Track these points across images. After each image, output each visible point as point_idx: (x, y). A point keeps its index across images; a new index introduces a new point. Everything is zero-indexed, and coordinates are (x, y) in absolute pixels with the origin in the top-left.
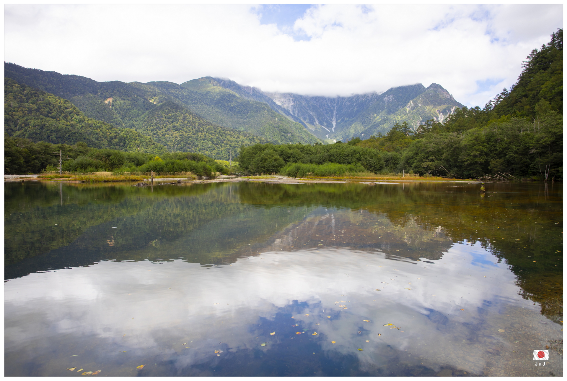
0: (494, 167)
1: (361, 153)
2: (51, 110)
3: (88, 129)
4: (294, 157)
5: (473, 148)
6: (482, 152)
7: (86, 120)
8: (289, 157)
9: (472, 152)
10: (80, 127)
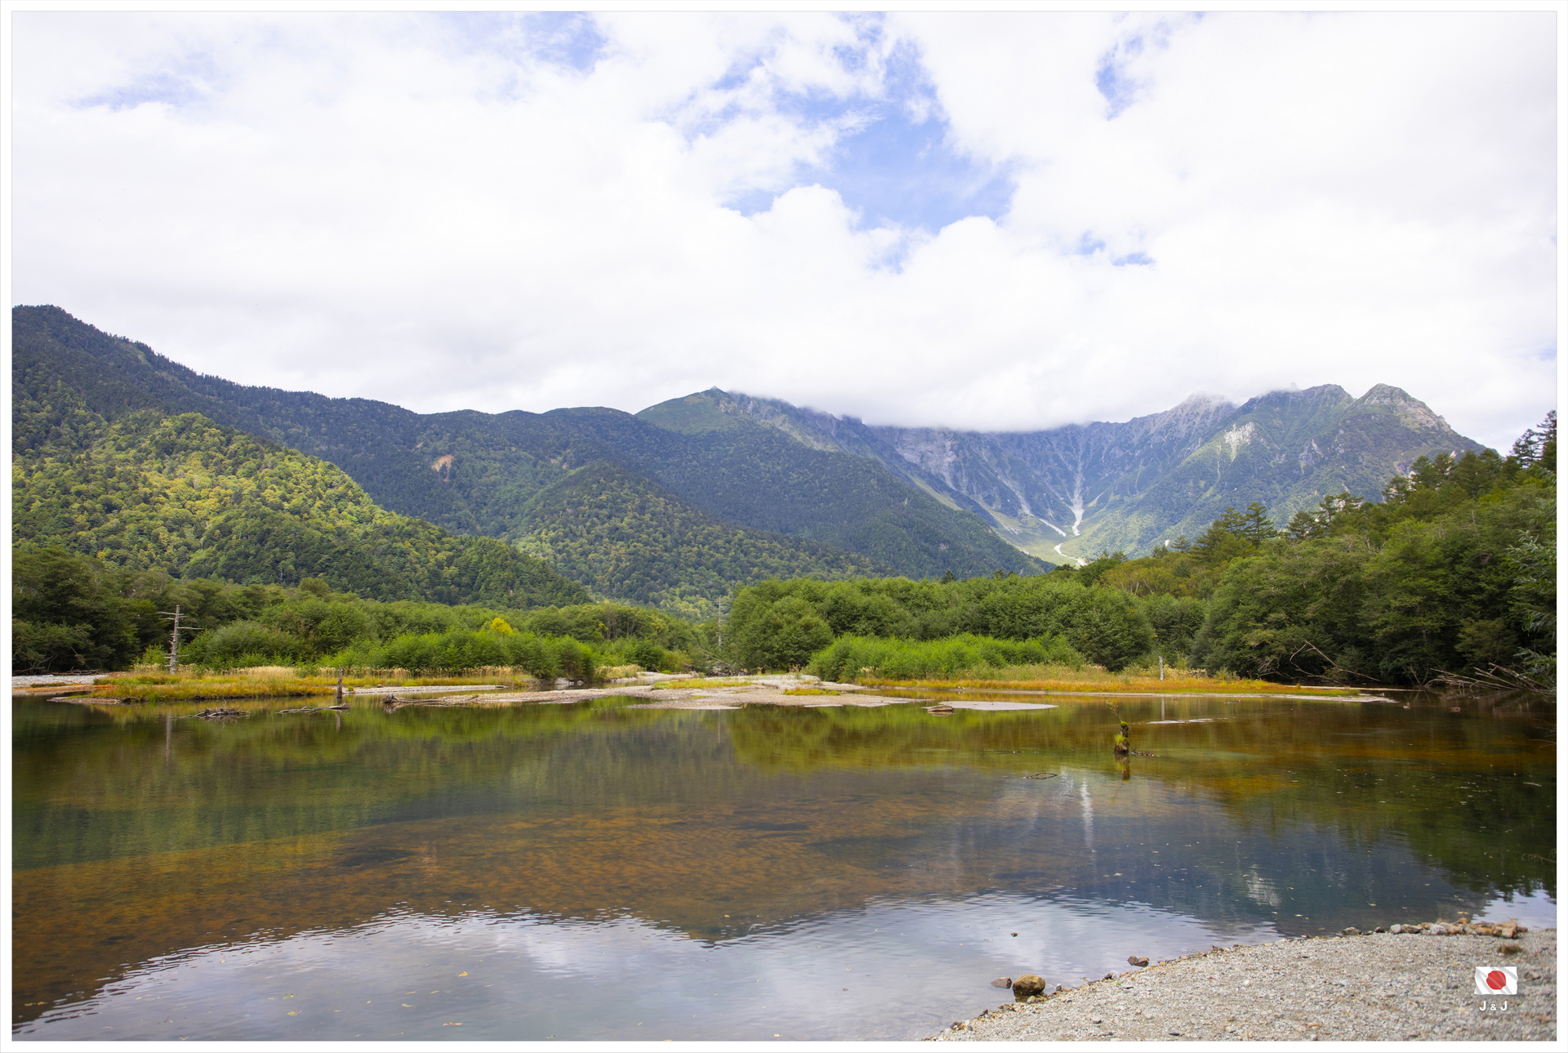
0: (1472, 647)
1: (1074, 603)
2: (291, 491)
3: (380, 540)
4: (869, 619)
5: (1400, 585)
6: (1430, 596)
7: (377, 516)
8: (855, 618)
9: (1395, 598)
10: (361, 535)
